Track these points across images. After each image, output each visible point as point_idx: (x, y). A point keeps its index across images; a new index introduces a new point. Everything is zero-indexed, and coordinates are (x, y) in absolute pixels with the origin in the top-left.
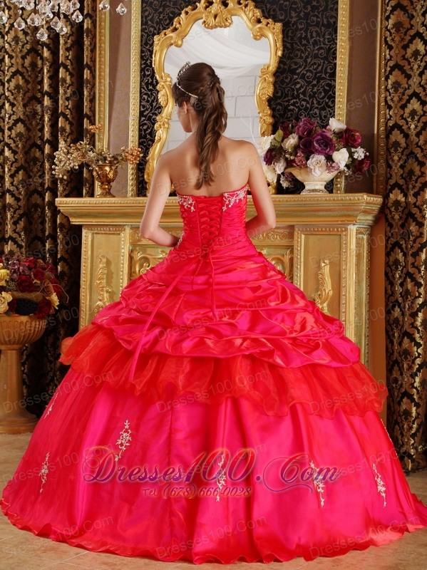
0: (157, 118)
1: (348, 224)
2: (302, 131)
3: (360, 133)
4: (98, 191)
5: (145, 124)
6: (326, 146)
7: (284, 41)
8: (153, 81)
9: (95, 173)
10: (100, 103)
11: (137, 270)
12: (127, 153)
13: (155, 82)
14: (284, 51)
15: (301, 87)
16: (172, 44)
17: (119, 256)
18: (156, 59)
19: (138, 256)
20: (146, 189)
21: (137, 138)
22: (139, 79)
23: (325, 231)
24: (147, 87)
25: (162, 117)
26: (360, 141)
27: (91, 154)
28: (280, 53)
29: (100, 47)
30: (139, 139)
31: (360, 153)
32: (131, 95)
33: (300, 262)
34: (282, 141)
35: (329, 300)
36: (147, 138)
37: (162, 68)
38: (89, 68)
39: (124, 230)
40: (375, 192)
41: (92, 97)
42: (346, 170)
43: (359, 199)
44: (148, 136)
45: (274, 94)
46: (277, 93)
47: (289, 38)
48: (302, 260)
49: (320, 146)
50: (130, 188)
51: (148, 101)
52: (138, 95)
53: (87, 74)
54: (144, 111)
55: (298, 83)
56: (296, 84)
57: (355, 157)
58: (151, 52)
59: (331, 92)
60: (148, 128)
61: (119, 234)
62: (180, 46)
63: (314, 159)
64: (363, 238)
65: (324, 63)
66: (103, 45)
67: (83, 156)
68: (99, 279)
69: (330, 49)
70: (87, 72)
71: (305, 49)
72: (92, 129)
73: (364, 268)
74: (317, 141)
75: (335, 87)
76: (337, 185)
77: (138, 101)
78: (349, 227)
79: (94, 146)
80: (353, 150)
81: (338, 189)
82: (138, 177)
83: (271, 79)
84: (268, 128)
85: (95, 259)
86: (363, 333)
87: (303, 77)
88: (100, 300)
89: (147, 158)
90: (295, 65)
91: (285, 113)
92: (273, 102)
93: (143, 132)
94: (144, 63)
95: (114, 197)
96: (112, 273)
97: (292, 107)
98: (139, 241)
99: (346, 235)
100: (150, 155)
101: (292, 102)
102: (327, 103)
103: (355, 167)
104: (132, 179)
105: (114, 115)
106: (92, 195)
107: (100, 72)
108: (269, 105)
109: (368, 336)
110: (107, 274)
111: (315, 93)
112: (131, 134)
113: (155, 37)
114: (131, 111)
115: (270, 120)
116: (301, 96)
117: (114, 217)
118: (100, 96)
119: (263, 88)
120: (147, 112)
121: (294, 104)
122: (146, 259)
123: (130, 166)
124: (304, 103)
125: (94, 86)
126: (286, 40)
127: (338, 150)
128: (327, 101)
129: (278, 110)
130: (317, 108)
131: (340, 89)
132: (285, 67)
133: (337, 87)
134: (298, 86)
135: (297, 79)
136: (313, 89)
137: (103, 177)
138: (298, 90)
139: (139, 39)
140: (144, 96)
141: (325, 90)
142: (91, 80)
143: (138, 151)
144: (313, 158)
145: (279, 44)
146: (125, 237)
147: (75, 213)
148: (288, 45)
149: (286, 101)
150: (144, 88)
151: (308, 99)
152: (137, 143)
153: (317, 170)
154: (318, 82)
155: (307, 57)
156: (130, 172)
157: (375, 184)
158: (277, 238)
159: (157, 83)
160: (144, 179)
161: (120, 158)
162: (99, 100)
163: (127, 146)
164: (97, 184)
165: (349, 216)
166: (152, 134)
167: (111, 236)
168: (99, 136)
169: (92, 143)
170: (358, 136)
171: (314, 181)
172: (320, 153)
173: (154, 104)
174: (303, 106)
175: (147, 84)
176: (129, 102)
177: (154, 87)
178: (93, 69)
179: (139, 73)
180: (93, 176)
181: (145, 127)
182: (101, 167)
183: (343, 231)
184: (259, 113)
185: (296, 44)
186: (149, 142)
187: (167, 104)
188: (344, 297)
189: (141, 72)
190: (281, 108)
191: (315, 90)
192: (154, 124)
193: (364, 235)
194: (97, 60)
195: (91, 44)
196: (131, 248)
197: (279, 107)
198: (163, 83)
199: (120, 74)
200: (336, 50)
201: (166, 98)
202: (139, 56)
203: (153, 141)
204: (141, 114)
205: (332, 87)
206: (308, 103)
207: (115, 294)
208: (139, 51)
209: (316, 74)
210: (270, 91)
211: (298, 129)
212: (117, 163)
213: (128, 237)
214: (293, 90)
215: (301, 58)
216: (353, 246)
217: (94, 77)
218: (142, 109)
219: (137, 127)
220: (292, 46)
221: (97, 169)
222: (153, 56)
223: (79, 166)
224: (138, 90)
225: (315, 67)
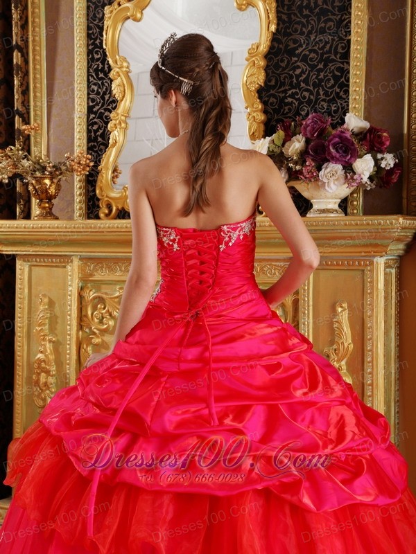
0: (112, 115)
1: (374, 256)
2: (310, 132)
3: (388, 133)
4: (36, 210)
5: (96, 123)
6: (346, 152)
7: (278, 12)
8: (103, 68)
9: (30, 188)
10: (35, 96)
11: (89, 313)
12: (73, 161)
13: (106, 69)
14: (278, 25)
15: (303, 72)
16: (128, 18)
17: (65, 295)
18: (107, 37)
19: (91, 295)
20: (98, 207)
21: (85, 141)
22: (85, 64)
23: (343, 265)
24: (97, 75)
25: (118, 114)
26: (388, 143)
27: (26, 163)
28: (273, 28)
29: (33, 22)
30: (88, 142)
31: (389, 161)
32: (76, 85)
33: (308, 306)
34: (283, 145)
35: (348, 355)
36: (98, 141)
37: (116, 50)
38: (20, 49)
39: (72, 261)
40: (405, 213)
41: (24, 88)
42: (369, 183)
43: (391, 223)
44: (100, 139)
45: (265, 82)
46: (270, 81)
47: (286, 8)
48: (311, 303)
49: (337, 151)
50: (77, 206)
51: (98, 93)
52: (86, 86)
53: (17, 57)
54: (94, 107)
55: (298, 67)
56: (295, 69)
57: (383, 165)
58: (101, 29)
59: (343, 79)
60: (99, 128)
61: (65, 267)
62: (138, 20)
63: (328, 170)
64: (391, 273)
65: (333, 40)
66: (37, 20)
67: (15, 166)
68: (40, 325)
69: (341, 21)
70: (17, 55)
71: (308, 21)
72: (25, 130)
73: (393, 312)
74: (335, 146)
75: (349, 72)
76: (352, 202)
77: (86, 92)
78: (375, 260)
79: (29, 151)
80: (379, 156)
81: (355, 208)
82: (87, 192)
83: (262, 63)
84: (258, 127)
85: (33, 298)
86: (393, 398)
87: (305, 59)
88: (42, 352)
89: (99, 168)
90: (294, 43)
91: (280, 107)
92: (264, 93)
93: (93, 134)
94: (92, 44)
95: (57, 218)
96: (56, 317)
97: (290, 100)
98: (92, 275)
99: (372, 271)
100: (103, 164)
101: (290, 92)
102: (337, 94)
103: (381, 178)
104: (80, 195)
105: (54, 111)
106: (27, 216)
107: (34, 55)
108: (260, 97)
109: (398, 401)
110: (50, 318)
111: (321, 81)
112: (77, 136)
113: (105, 8)
114: (76, 106)
115: (261, 117)
116: (303, 85)
117: (58, 245)
118: (35, 87)
119: (251, 75)
120: (97, 108)
121: (292, 96)
122: (101, 300)
123: (77, 178)
124: (306, 94)
125: (26, 74)
126: (281, 9)
127: (361, 157)
128: (338, 90)
129: (272, 104)
130: (324, 100)
131: (356, 74)
132: (281, 46)
133: (352, 72)
134: (298, 71)
135: (296, 62)
136: (318, 75)
137: (42, 192)
138: (298, 76)
139: (85, 12)
140: (93, 87)
141: (335, 77)
142: (23, 66)
143: (87, 159)
144: (326, 168)
145: (272, 16)
146: (72, 270)
147: (6, 239)
148: (284, 17)
149: (283, 92)
150: (92, 76)
151: (312, 88)
152: (85, 148)
153: (332, 185)
154: (325, 66)
155: (310, 32)
156: (77, 185)
157: (405, 201)
158: (275, 274)
159: (110, 69)
160: (95, 195)
161: (63, 168)
162: (35, 92)
163: (72, 152)
164: (34, 201)
165: (377, 245)
166: (105, 136)
167: (55, 269)
168: (35, 138)
169: (27, 148)
170: (385, 137)
171: (326, 197)
172: (336, 160)
173: (107, 97)
174: (305, 97)
175: (96, 71)
176: (73, 94)
177: (106, 74)
178: (24, 51)
179: (85, 57)
180: (29, 191)
181: (95, 127)
182: (39, 181)
183: (367, 265)
184: (247, 108)
185: (295, 14)
186: (101, 147)
187: (124, 97)
188: (370, 353)
189: (88, 56)
190: (275, 101)
191: (321, 76)
192: (107, 123)
193: (392, 268)
194: (31, 39)
195: (21, 17)
196: (80, 285)
197: (272, 100)
198: (117, 70)
199: (61, 58)
200: (350, 22)
201: (122, 89)
202: (84, 34)
203: (106, 146)
204: (90, 110)
205: (345, 73)
206: (311, 93)
207: (61, 344)
208: (85, 27)
209: (322, 55)
210: (260, 78)
211: (305, 129)
212: (61, 174)
213: (76, 270)
214: (291, 77)
215: (302, 33)
216: (381, 285)
217: (26, 62)
218: (91, 104)
219: (85, 127)
220: (289, 17)
221: (34, 182)
222: (104, 34)
223: (9, 178)
224: (85, 78)
225: (321, 45)
